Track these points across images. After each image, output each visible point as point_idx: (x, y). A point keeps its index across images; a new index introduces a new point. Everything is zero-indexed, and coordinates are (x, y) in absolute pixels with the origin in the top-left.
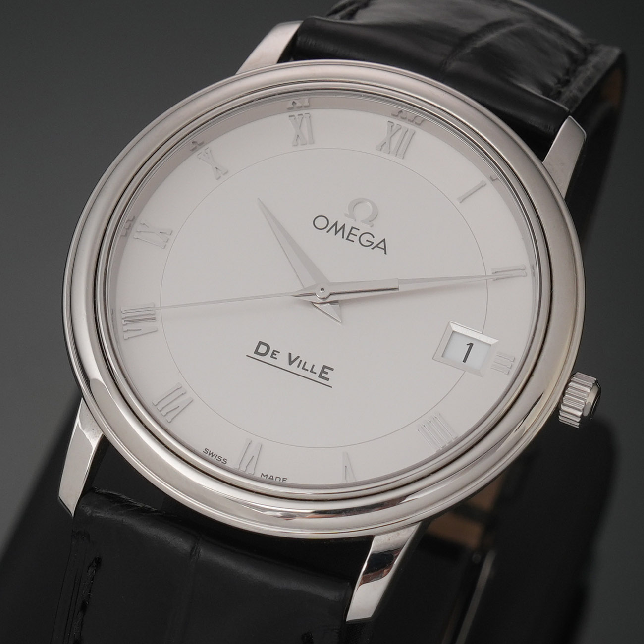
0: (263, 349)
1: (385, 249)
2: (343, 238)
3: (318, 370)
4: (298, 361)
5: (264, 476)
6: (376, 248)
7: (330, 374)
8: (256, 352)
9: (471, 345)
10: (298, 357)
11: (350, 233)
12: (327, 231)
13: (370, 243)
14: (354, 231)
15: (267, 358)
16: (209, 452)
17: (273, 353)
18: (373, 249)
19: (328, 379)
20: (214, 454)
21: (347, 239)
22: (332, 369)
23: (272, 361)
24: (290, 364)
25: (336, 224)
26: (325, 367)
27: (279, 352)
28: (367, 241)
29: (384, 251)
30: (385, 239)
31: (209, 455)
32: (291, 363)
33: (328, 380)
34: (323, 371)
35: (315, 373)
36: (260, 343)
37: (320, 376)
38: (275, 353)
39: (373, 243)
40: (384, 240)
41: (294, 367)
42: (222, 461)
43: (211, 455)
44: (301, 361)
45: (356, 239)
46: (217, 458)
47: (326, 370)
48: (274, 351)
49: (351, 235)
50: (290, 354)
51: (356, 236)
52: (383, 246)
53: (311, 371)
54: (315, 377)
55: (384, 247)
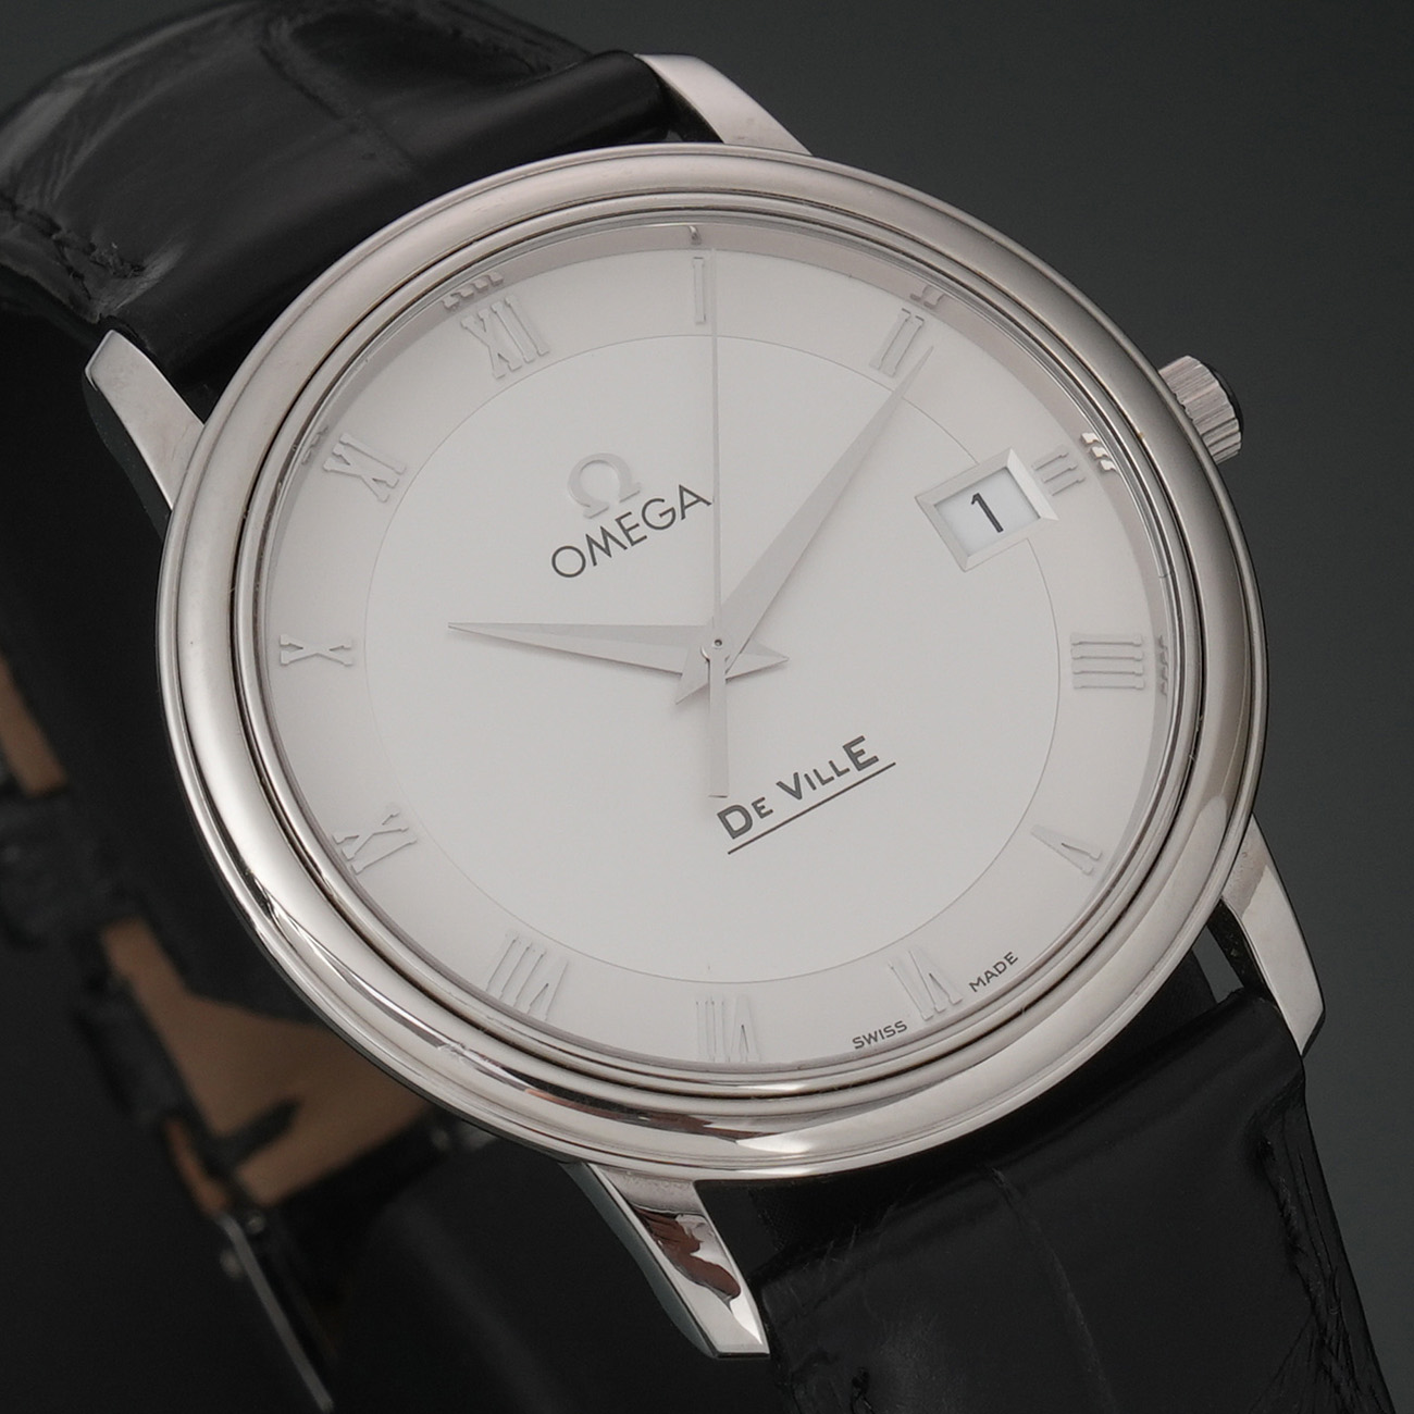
0: (737, 820)
1: (699, 499)
2: (625, 548)
3: (844, 762)
4: (803, 782)
5: (977, 984)
6: (686, 511)
7: (869, 749)
8: (734, 834)
9: (977, 498)
10: (796, 775)
11: (626, 532)
12: (592, 563)
13: (670, 513)
14: (627, 523)
15: (759, 825)
16: (862, 1039)
17: (758, 810)
18: (683, 517)
19: (875, 759)
20: (873, 1035)
21: (633, 543)
22: (861, 739)
23: (770, 822)
24: (800, 798)
25: (590, 541)
26: (847, 748)
27: (763, 799)
28: (661, 515)
29: (701, 503)
30: (680, 487)
31: (869, 1043)
32: (797, 794)
33: (877, 760)
34: (854, 757)
35: (848, 770)
36: (722, 816)
37: (860, 767)
38: (759, 805)
39: (672, 510)
40: (682, 489)
41: (810, 796)
42: (897, 1030)
43: (872, 1040)
44: (806, 775)
45: (643, 530)
46: (885, 1035)
47: (855, 749)
48: (754, 804)
49: (630, 533)
50: (780, 784)
51: (637, 525)
52: (690, 496)
53: (839, 774)
54: (855, 775)
55: (695, 499)
